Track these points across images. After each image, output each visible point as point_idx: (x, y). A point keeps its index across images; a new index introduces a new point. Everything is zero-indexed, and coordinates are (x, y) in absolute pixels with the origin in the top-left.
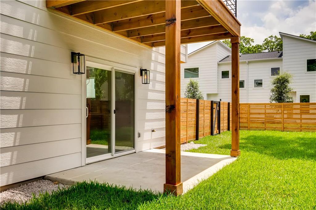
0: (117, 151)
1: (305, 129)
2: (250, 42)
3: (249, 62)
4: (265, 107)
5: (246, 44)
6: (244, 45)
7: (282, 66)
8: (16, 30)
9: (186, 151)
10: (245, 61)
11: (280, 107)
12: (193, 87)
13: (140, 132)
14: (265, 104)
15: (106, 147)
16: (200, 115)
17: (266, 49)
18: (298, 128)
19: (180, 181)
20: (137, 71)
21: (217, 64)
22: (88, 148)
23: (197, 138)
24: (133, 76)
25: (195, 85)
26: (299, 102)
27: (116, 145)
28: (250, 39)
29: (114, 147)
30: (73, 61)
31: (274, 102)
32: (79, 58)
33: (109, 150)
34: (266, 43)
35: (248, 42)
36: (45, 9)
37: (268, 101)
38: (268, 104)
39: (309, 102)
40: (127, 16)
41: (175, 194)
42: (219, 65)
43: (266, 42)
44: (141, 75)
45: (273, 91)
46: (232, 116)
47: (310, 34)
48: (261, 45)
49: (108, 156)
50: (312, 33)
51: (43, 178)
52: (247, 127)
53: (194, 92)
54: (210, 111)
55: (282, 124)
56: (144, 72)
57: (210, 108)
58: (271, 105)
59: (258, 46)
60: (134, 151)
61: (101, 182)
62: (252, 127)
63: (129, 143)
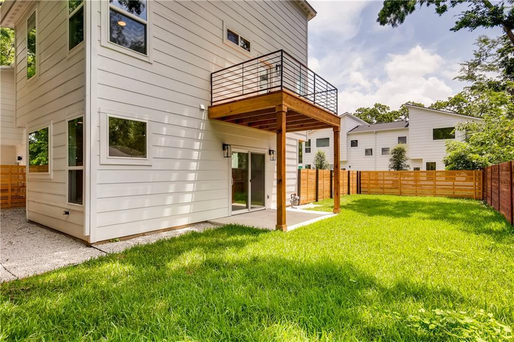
0: (251, 208)
1: (420, 194)
2: (386, 109)
3: (376, 132)
4: (384, 174)
5: (381, 112)
6: (380, 112)
7: (408, 136)
8: (185, 123)
9: (304, 209)
10: (373, 130)
11: (398, 174)
12: (320, 156)
13: (269, 195)
14: (383, 172)
15: (245, 205)
16: (320, 182)
17: (402, 115)
18: (413, 193)
19: (285, 223)
20: (266, 152)
21: (346, 134)
22: (232, 206)
23: (317, 200)
24: (263, 156)
25: (322, 155)
26: (425, 170)
27: (251, 204)
28: (385, 106)
29: (250, 205)
30: (224, 149)
31: (393, 170)
32: (227, 148)
33: (247, 207)
34: (403, 110)
35: (384, 109)
36: (208, 119)
37: (386, 169)
38: (387, 172)
39: (435, 169)
40: (257, 120)
41: (282, 230)
42: (348, 135)
43: (402, 108)
44: (270, 154)
45: (391, 160)
46: (335, 184)
47: (448, 100)
48: (398, 111)
49: (246, 211)
50: (449, 98)
51: (206, 222)
52: (368, 192)
53: (321, 161)
54: (329, 178)
55: (399, 190)
56: (272, 152)
57: (329, 176)
58: (389, 172)
59: (395, 112)
60: (264, 208)
61: (241, 224)
62: (372, 192)
63: (261, 203)
